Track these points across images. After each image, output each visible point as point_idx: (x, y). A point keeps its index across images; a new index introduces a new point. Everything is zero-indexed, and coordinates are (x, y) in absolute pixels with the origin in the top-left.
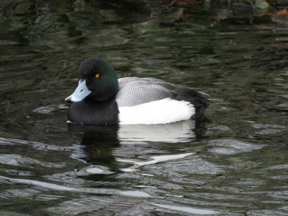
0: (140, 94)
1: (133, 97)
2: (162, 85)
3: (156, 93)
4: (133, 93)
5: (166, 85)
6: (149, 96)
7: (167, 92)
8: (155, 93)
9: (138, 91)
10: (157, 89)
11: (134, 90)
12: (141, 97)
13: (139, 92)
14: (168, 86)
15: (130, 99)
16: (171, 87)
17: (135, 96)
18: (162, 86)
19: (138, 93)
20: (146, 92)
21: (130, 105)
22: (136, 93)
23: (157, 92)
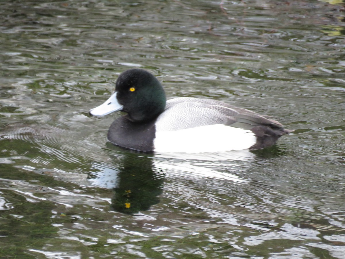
0: (184, 118)
1: (175, 120)
2: (217, 109)
3: (205, 118)
4: (177, 116)
5: (224, 110)
6: (195, 121)
7: (221, 117)
8: (203, 118)
9: (183, 114)
10: (208, 113)
11: (179, 112)
12: (184, 122)
13: (184, 116)
14: (226, 111)
15: (172, 123)
16: (230, 113)
17: (177, 120)
18: (216, 111)
19: (182, 117)
20: (192, 116)
21: (170, 130)
22: (180, 116)
23: (207, 117)
